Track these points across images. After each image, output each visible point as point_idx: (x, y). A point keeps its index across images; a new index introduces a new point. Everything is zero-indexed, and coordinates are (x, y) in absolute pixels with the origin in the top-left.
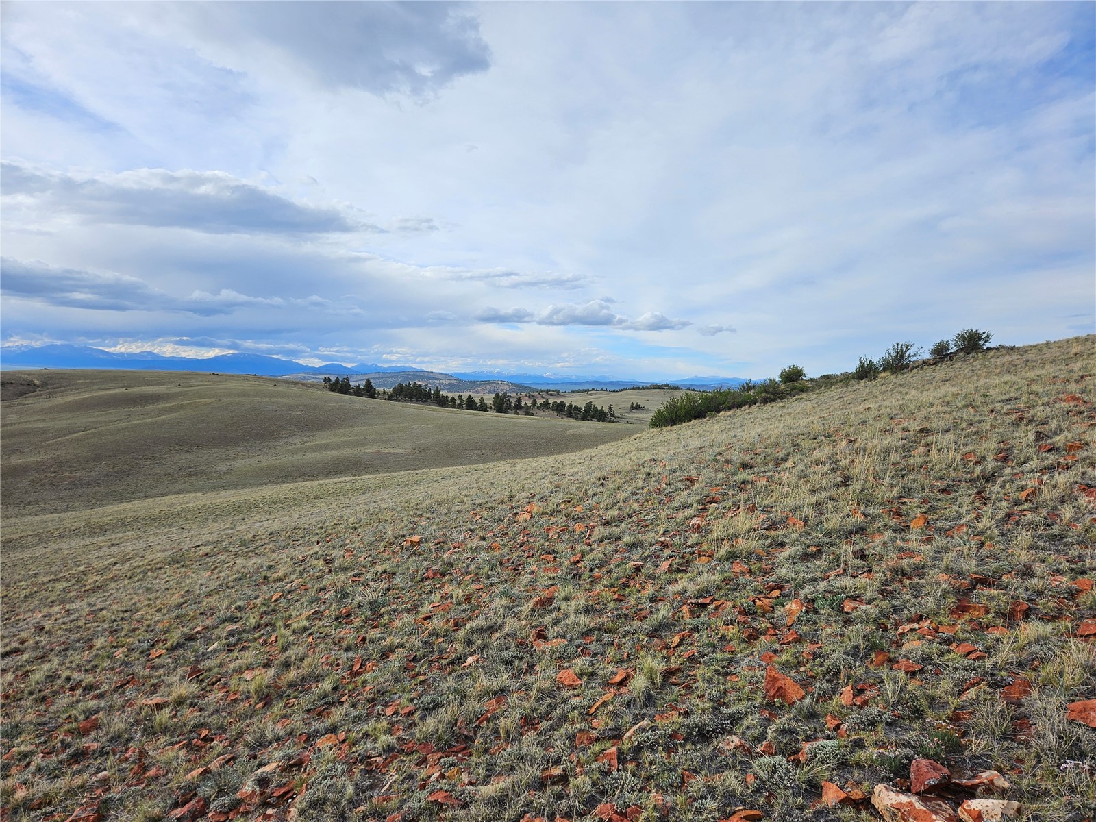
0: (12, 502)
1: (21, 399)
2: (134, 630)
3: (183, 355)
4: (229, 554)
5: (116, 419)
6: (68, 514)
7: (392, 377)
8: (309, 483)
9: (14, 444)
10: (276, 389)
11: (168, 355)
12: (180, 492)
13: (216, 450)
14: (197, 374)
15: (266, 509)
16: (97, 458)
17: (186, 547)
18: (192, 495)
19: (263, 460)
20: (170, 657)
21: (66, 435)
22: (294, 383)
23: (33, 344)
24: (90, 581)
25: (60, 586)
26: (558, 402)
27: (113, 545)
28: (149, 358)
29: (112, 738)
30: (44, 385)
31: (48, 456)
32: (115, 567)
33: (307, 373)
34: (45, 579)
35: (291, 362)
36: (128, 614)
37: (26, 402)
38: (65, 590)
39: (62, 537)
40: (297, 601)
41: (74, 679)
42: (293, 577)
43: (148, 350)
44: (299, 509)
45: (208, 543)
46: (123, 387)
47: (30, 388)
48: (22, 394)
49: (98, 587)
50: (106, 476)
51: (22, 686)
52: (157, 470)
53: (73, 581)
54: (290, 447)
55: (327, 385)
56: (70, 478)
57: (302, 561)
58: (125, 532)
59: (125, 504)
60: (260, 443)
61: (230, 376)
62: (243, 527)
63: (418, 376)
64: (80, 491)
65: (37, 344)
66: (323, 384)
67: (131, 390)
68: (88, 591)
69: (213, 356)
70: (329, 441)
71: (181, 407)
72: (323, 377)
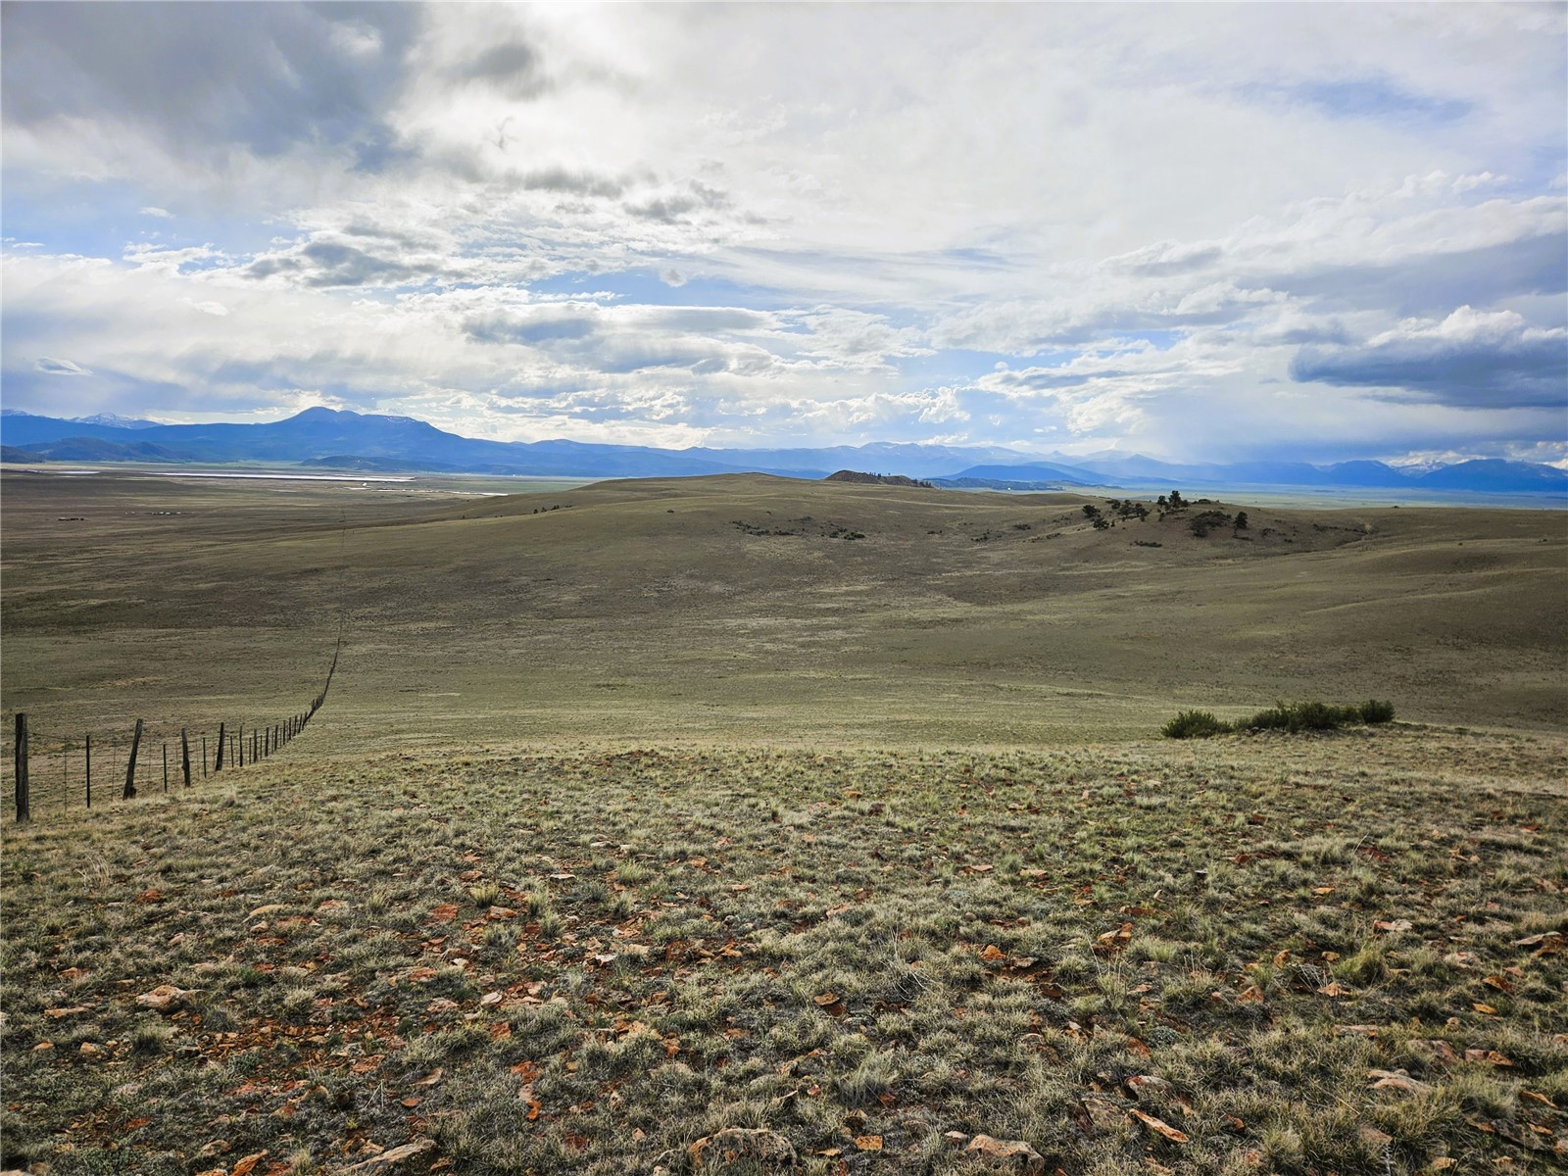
1: (1336, 549)
5: (1410, 588)
21: (1334, 605)
30: (1374, 531)
31: (1290, 631)
37: (1334, 555)
47: (1352, 535)
48: (1341, 543)
67: (1464, 546)
71: (1509, 577)
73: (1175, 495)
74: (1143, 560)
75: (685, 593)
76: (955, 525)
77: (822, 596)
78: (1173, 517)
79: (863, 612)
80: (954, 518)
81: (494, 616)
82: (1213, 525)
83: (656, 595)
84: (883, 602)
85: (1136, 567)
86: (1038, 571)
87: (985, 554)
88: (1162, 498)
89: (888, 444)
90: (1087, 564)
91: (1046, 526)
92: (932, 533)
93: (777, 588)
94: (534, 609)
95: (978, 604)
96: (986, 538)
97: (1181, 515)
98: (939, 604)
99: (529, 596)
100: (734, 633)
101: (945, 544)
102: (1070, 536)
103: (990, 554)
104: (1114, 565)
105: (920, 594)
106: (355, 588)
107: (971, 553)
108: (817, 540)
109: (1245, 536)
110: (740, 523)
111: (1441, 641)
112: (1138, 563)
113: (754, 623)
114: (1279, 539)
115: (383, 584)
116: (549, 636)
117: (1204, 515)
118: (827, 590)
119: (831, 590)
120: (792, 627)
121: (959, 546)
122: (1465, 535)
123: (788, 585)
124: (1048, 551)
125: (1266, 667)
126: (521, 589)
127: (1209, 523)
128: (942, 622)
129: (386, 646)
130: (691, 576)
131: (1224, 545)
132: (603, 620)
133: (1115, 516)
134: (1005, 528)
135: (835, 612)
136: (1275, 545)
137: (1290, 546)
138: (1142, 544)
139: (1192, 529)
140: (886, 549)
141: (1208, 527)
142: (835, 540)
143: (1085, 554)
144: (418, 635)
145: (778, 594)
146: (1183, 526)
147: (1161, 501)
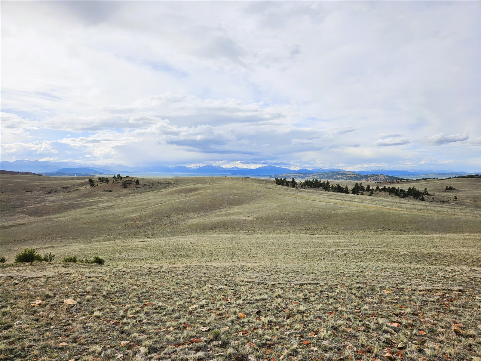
1: (164, 189)
7: (327, 174)
21: (155, 205)
26: (391, 187)
30: (174, 183)
37: (162, 191)
47: (169, 185)
48: (165, 187)
54: (218, 213)
55: (276, 181)
60: (210, 211)
63: (339, 173)
73: (119, 175)
74: (106, 196)
76: (39, 188)
78: (117, 182)
80: (38, 186)
82: (129, 184)
87: (48, 198)
90: (86, 199)
91: (74, 187)
92: (27, 191)
96: (50, 192)
97: (119, 181)
98: (22, 218)
101: (32, 196)
102: (82, 190)
103: (50, 198)
104: (96, 198)
105: (13, 215)
107: (43, 198)
109: (139, 187)
111: (178, 212)
112: (104, 197)
114: (148, 187)
117: (127, 181)
121: (38, 196)
122: (194, 183)
124: (74, 195)
125: (128, 226)
127: (128, 183)
131: (132, 190)
133: (99, 183)
134: (59, 188)
136: (147, 189)
137: (151, 189)
138: (106, 191)
139: (123, 185)
141: (128, 185)
143: (86, 195)
146: (120, 184)
147: (114, 177)
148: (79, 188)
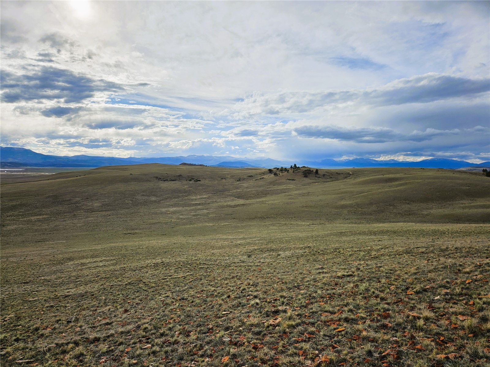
0: (341, 218)
1: (345, 179)
2: (396, 279)
3: (408, 160)
4: (435, 254)
5: (378, 188)
6: (360, 225)
8: (474, 225)
9: (343, 196)
10: (454, 175)
11: (401, 161)
12: (404, 222)
13: (422, 204)
14: (414, 169)
15: (450, 235)
16: (371, 204)
17: (412, 247)
18: (410, 224)
19: (447, 211)
20: (417, 296)
21: (360, 194)
22: (464, 172)
23: (350, 158)
24: (373, 254)
25: (362, 253)
27: (380, 240)
28: (393, 162)
29: (397, 324)
30: (353, 174)
31: (354, 202)
32: (382, 250)
33: (472, 167)
34: (356, 250)
35: (463, 162)
36: (392, 272)
37: (347, 181)
38: (364, 255)
39: (360, 234)
40: (481, 286)
41: (376, 293)
42: (477, 273)
43: (393, 159)
44: (469, 238)
45: (423, 247)
46: (382, 175)
47: (348, 175)
48: (346, 178)
49: (376, 257)
50: (375, 211)
51: (357, 290)
52: (395, 211)
53: (367, 253)
54: (462, 205)
55: (485, 173)
56: (361, 211)
57: (480, 266)
58: (383, 236)
59: (382, 224)
60: (445, 202)
61: (430, 169)
62: (439, 242)
64: (365, 216)
65: (351, 159)
66: (482, 172)
67: (385, 176)
68: (373, 258)
69: (422, 160)
70: (485, 203)
71: (406, 184)
72: (482, 169)
73: (295, 165)
74: (291, 184)
75: (141, 201)
76: (229, 176)
77: (192, 200)
78: (296, 171)
79: (209, 204)
80: (228, 174)
81: (67, 212)
82: (309, 173)
83: (131, 202)
84: (215, 201)
85: (290, 186)
86: (261, 189)
88: (292, 166)
89: (195, 155)
90: (275, 186)
91: (258, 176)
92: (222, 179)
93: (174, 198)
94: (83, 209)
95: (246, 199)
96: (240, 180)
97: (299, 171)
98: (233, 200)
99: (80, 205)
100: (165, 213)
101: (227, 182)
102: (267, 178)
103: (243, 185)
104: (283, 186)
105: (226, 197)
106: (6, 205)
108: (185, 182)
109: (319, 176)
110: (157, 177)
113: (172, 209)
114: (328, 177)
115: (18, 203)
116: (92, 218)
117: (306, 170)
118: (193, 198)
119: (195, 198)
120: (186, 210)
121: (232, 183)
123: (179, 197)
124: (261, 183)
126: (76, 203)
128: (238, 205)
129: (22, 226)
130: (143, 195)
131: (314, 179)
132: (112, 212)
133: (279, 172)
134: (245, 177)
135: (199, 204)
136: (328, 179)
137: (332, 179)
138: (289, 180)
139: (303, 175)
140: (209, 184)
141: (307, 174)
142: (191, 182)
143: (273, 183)
144: (35, 221)
145: (176, 200)
146: (300, 174)
147: (291, 167)
148: (264, 177)
